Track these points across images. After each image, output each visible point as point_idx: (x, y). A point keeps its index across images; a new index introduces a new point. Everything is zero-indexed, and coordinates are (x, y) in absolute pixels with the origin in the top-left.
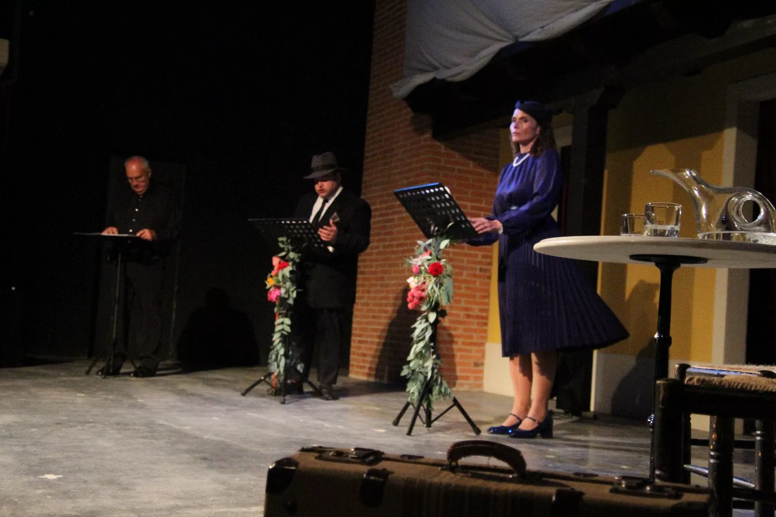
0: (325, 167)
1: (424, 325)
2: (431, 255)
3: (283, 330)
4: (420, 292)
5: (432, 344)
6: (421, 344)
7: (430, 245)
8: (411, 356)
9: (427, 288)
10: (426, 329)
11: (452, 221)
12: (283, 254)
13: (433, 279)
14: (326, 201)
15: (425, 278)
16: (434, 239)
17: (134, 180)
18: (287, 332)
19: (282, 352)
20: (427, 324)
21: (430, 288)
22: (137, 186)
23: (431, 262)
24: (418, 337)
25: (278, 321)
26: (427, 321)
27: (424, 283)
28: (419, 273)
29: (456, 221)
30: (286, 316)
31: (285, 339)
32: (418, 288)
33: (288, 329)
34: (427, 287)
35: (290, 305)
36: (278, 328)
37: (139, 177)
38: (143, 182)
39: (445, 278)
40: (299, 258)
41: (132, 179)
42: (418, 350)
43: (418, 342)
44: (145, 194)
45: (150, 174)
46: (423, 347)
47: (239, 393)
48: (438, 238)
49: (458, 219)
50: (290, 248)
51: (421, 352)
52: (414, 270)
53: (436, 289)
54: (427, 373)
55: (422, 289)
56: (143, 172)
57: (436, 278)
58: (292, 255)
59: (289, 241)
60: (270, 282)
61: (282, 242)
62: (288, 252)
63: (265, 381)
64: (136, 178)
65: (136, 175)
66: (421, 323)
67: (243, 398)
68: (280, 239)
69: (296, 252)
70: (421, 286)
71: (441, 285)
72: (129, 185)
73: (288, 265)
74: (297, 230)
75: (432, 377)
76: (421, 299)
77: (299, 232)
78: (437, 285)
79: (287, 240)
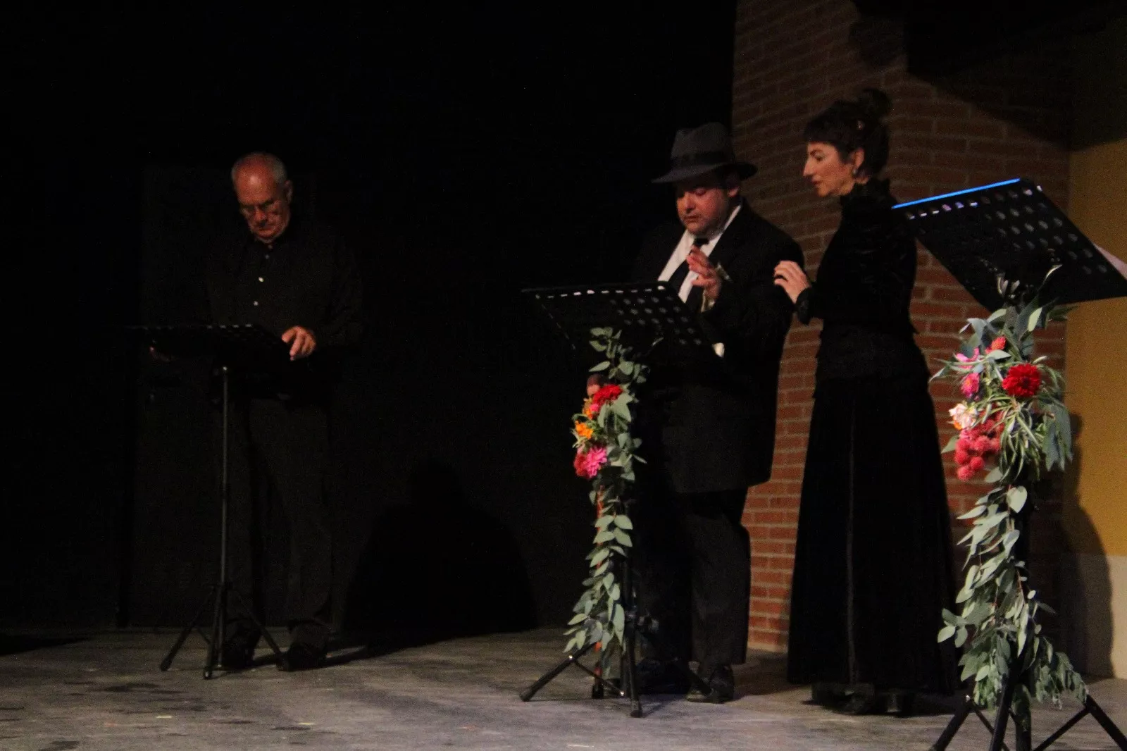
0: (703, 158)
1: (995, 519)
2: (1007, 347)
3: (614, 542)
4: (983, 438)
5: (1021, 564)
6: (991, 566)
7: (998, 324)
8: (966, 593)
9: (1002, 430)
10: (1002, 527)
11: (1056, 263)
12: (604, 365)
13: (1019, 407)
14: (700, 242)
15: (994, 406)
16: (1012, 309)
17: (258, 211)
18: (623, 546)
19: (615, 594)
20: (1005, 514)
21: (1010, 427)
22: (262, 225)
23: (1008, 365)
24: (980, 547)
25: (602, 522)
26: (1003, 507)
27: (993, 417)
28: (980, 392)
29: (1065, 261)
30: (618, 510)
31: (618, 565)
32: (979, 430)
33: (626, 540)
34: (1003, 425)
35: (628, 482)
36: (600, 538)
37: (270, 202)
38: (275, 213)
39: (1049, 402)
40: (643, 373)
41: (251, 208)
42: (985, 578)
43: (980, 559)
44: (278, 241)
45: (290, 194)
46: (997, 573)
47: (516, 695)
48: (1021, 305)
49: (1074, 256)
50: (622, 351)
51: (990, 583)
52: (967, 385)
53: (1026, 429)
54: (1015, 634)
55: (989, 432)
56: (276, 189)
57: (1023, 404)
58: (626, 367)
59: (618, 336)
60: (583, 433)
61: (602, 340)
62: (615, 362)
63: (578, 664)
64: (262, 207)
65: (259, 198)
66: (985, 513)
67: (529, 706)
68: (597, 332)
69: (636, 362)
70: (986, 423)
71: (1038, 419)
72: (243, 222)
73: (621, 392)
74: (641, 308)
75: (1029, 644)
76: (990, 456)
77: (643, 315)
78: (1027, 422)
79: (614, 334)
